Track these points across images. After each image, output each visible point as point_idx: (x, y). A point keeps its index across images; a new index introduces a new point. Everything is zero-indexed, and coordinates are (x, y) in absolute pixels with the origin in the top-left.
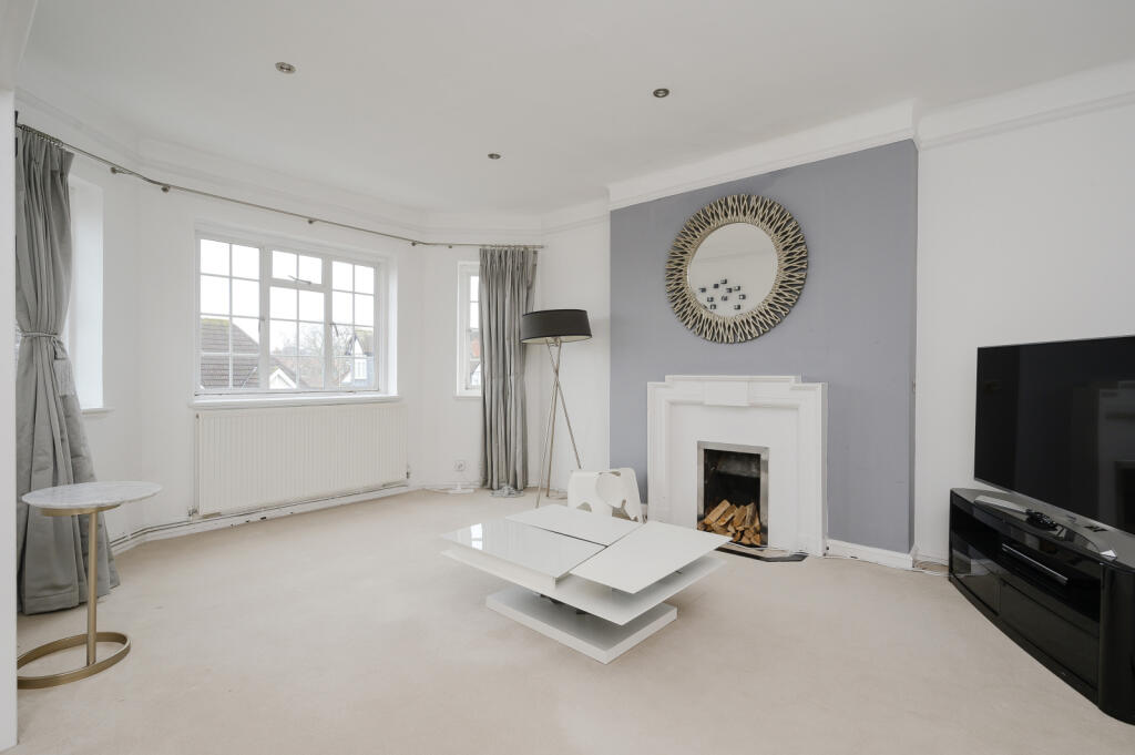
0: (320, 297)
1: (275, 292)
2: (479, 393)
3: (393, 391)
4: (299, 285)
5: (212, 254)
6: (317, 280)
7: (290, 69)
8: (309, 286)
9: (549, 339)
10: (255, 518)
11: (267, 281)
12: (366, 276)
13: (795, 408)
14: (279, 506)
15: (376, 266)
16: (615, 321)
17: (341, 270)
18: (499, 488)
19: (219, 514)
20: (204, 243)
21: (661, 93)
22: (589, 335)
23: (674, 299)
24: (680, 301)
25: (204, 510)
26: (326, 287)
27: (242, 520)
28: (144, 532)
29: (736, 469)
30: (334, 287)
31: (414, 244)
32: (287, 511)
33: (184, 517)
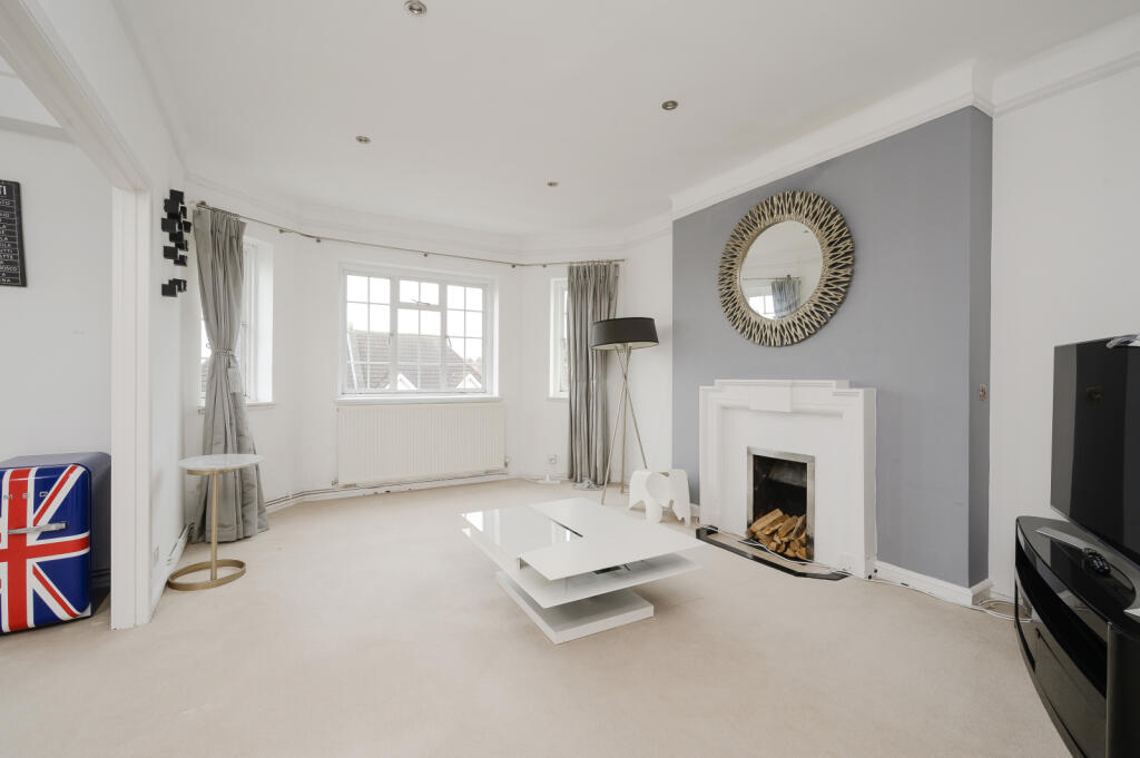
0: (437, 315)
1: (401, 313)
2: (566, 395)
3: (496, 394)
4: (420, 306)
5: (356, 285)
6: (435, 301)
7: (366, 140)
8: (428, 307)
9: (619, 345)
10: (382, 490)
11: (396, 304)
12: (475, 296)
13: (839, 415)
14: (399, 484)
15: (484, 287)
16: (677, 326)
17: (455, 293)
18: (581, 481)
19: (355, 485)
20: (350, 278)
21: (670, 105)
22: (656, 341)
23: (725, 303)
24: (730, 305)
25: (343, 481)
26: (442, 307)
27: (371, 491)
28: (303, 494)
29: (788, 478)
30: (449, 306)
31: (514, 266)
32: (405, 488)
33: (329, 486)
